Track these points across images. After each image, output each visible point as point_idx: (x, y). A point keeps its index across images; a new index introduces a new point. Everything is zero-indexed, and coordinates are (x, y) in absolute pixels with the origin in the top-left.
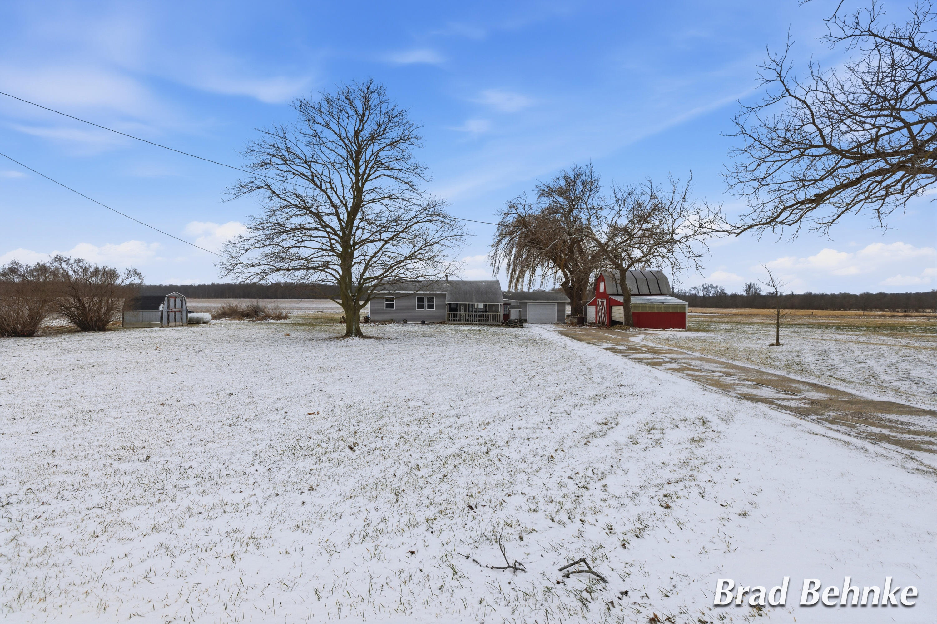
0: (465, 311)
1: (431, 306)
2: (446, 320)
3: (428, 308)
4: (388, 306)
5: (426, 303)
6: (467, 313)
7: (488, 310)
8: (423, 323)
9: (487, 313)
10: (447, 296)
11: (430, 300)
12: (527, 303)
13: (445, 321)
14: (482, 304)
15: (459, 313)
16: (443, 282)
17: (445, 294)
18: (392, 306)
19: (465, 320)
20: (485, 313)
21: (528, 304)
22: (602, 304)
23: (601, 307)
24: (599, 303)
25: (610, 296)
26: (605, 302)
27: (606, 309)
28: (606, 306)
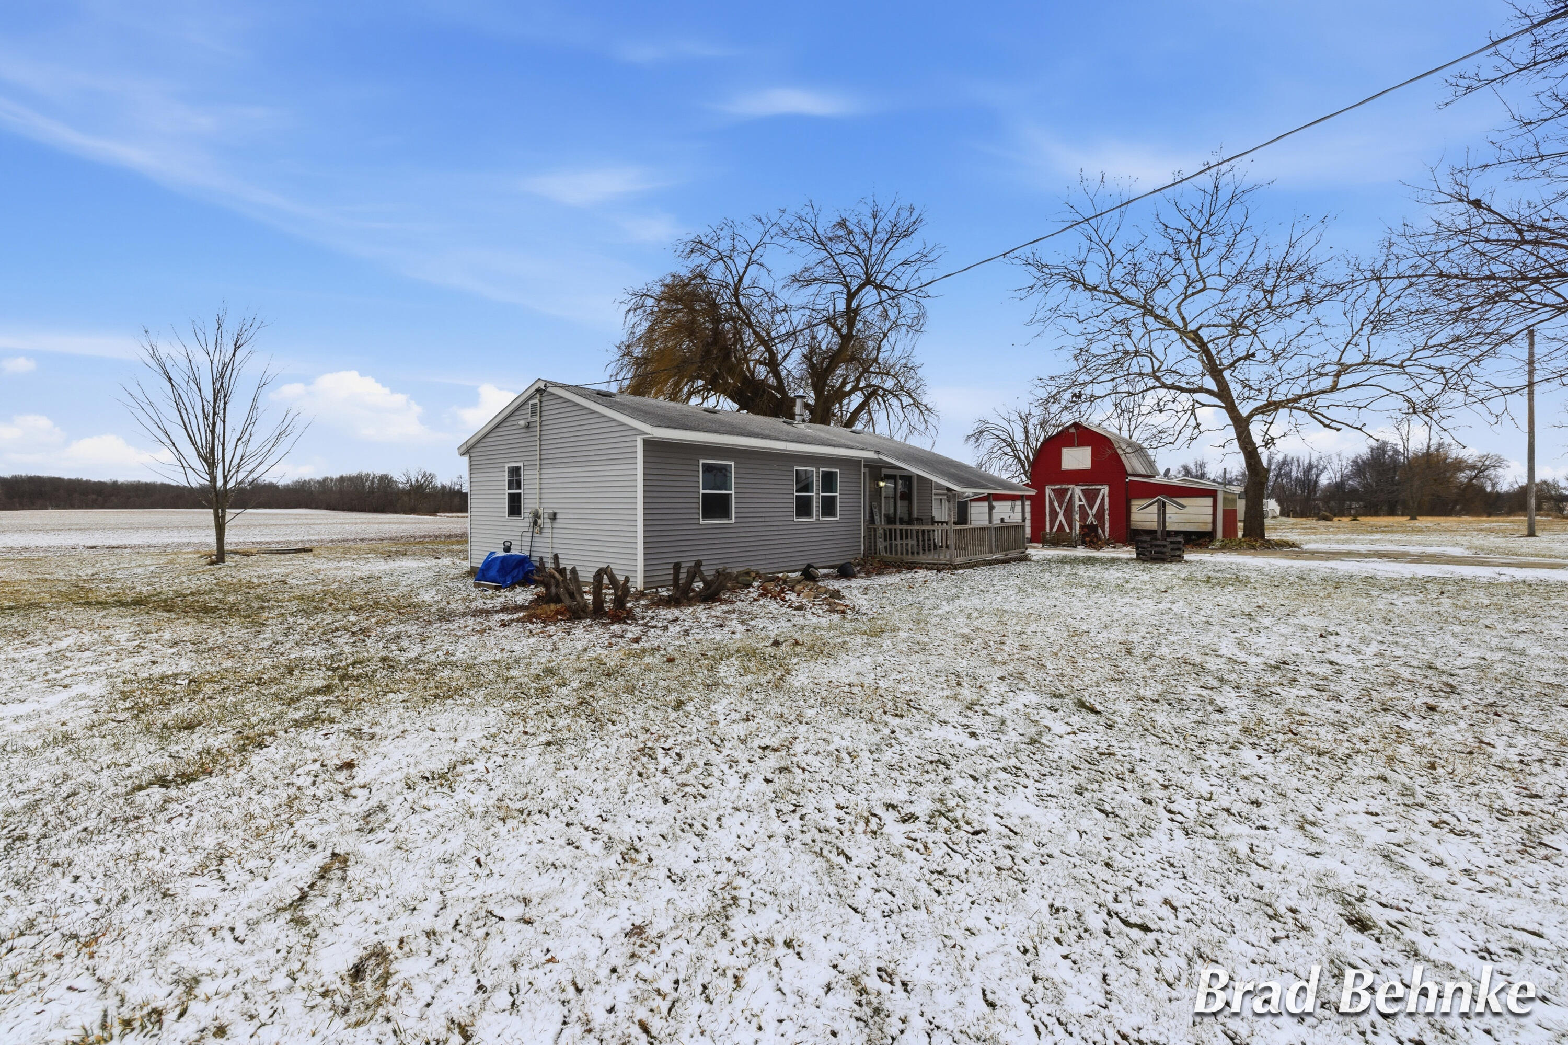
3: (823, 514)
5: (818, 495)
11: (828, 481)
22: (1085, 496)
23: (1084, 502)
24: (1060, 494)
25: (1130, 478)
26: (1105, 490)
27: (1107, 506)
28: (1107, 500)
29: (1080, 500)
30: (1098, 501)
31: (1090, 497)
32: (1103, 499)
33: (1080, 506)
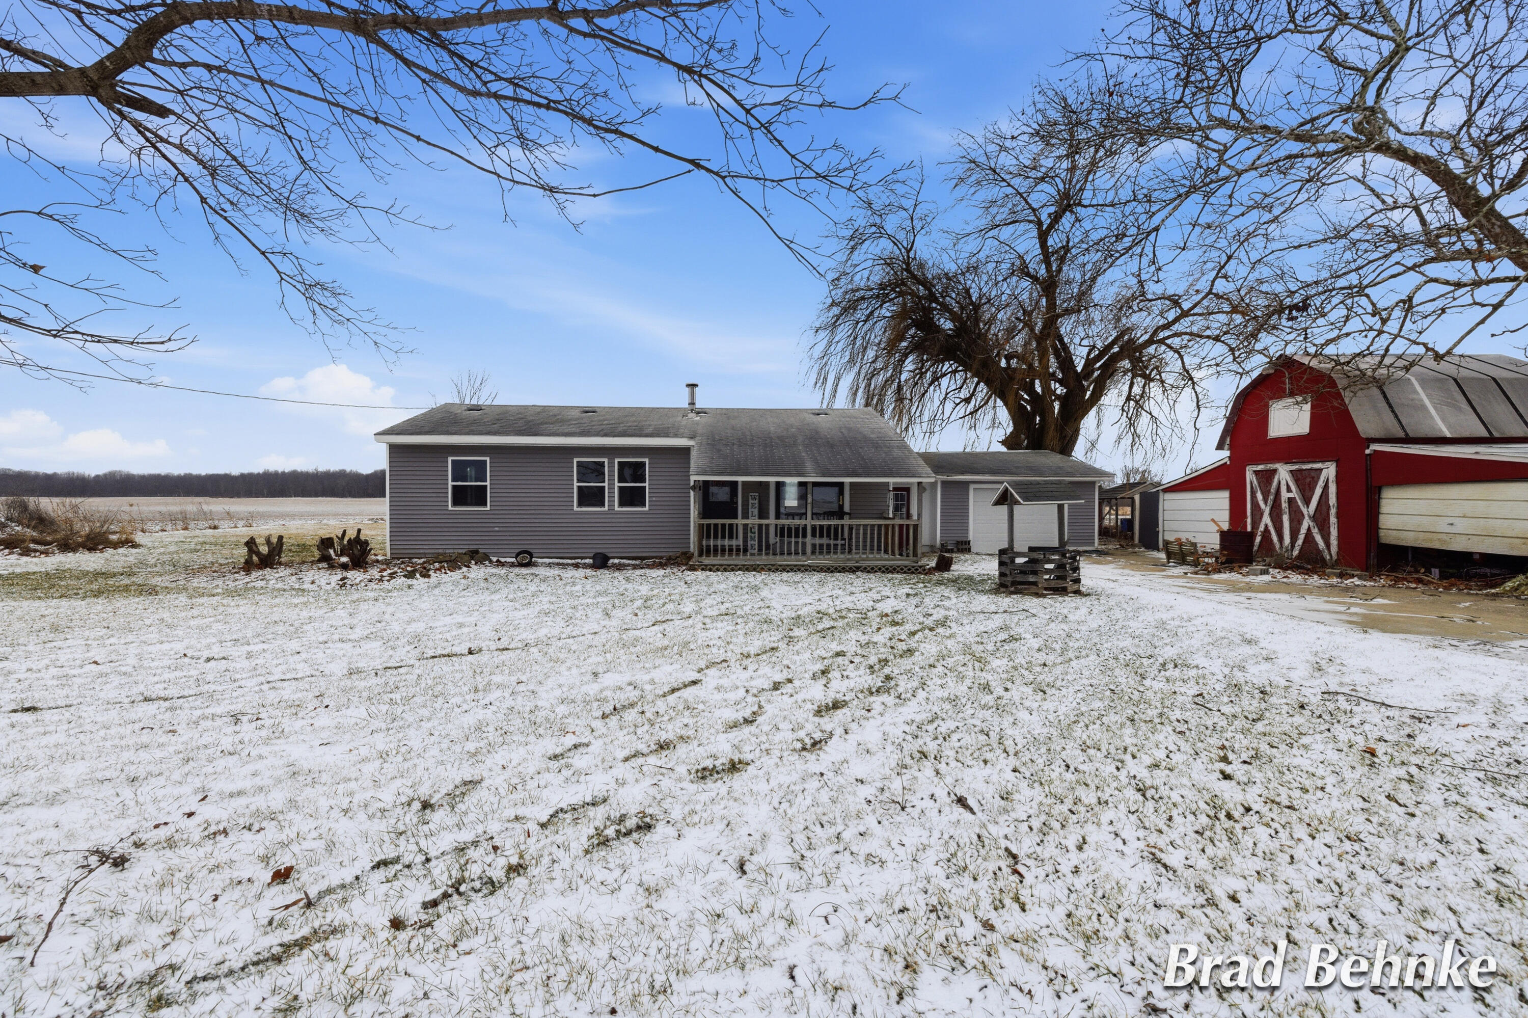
0: (763, 514)
1: (632, 497)
2: (693, 547)
3: (621, 504)
4: (461, 496)
5: (612, 485)
6: (772, 521)
7: (847, 508)
8: (601, 562)
9: (846, 521)
10: (694, 454)
11: (633, 471)
12: (967, 484)
13: (689, 556)
14: (796, 480)
15: (740, 521)
16: (684, 413)
17: (686, 451)
18: (478, 496)
19: (765, 547)
20: (833, 522)
21: (972, 487)
22: (1297, 481)
23: (1295, 494)
24: (1266, 477)
25: (1375, 447)
26: (1329, 471)
27: (1333, 500)
28: (1333, 489)
29: (1289, 490)
30: (1318, 491)
31: (1305, 481)
32: (1326, 487)
33: (1291, 501)
